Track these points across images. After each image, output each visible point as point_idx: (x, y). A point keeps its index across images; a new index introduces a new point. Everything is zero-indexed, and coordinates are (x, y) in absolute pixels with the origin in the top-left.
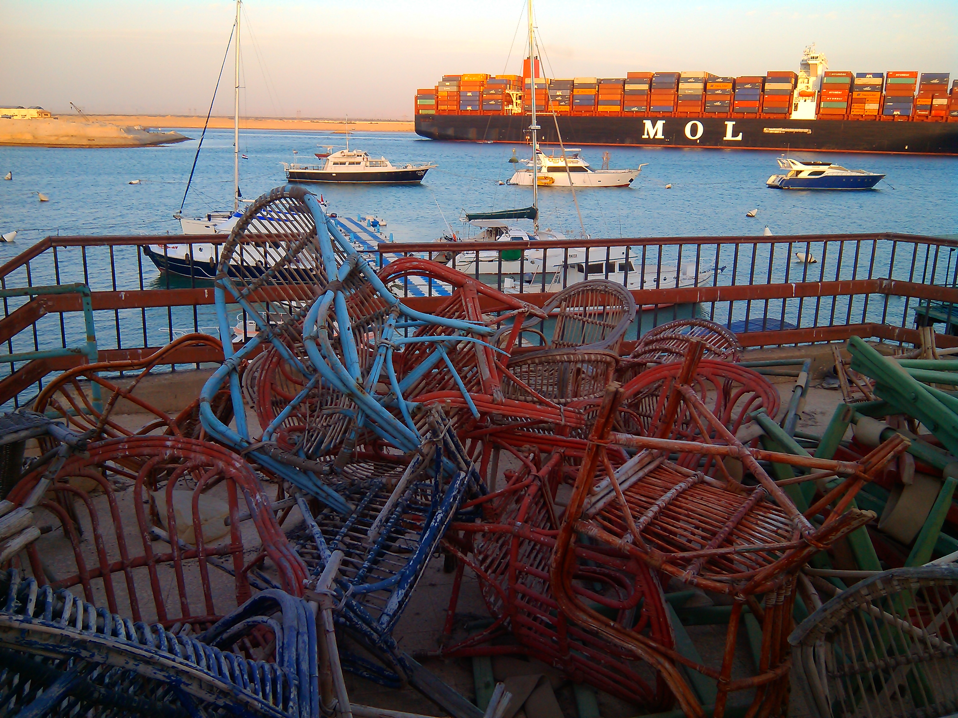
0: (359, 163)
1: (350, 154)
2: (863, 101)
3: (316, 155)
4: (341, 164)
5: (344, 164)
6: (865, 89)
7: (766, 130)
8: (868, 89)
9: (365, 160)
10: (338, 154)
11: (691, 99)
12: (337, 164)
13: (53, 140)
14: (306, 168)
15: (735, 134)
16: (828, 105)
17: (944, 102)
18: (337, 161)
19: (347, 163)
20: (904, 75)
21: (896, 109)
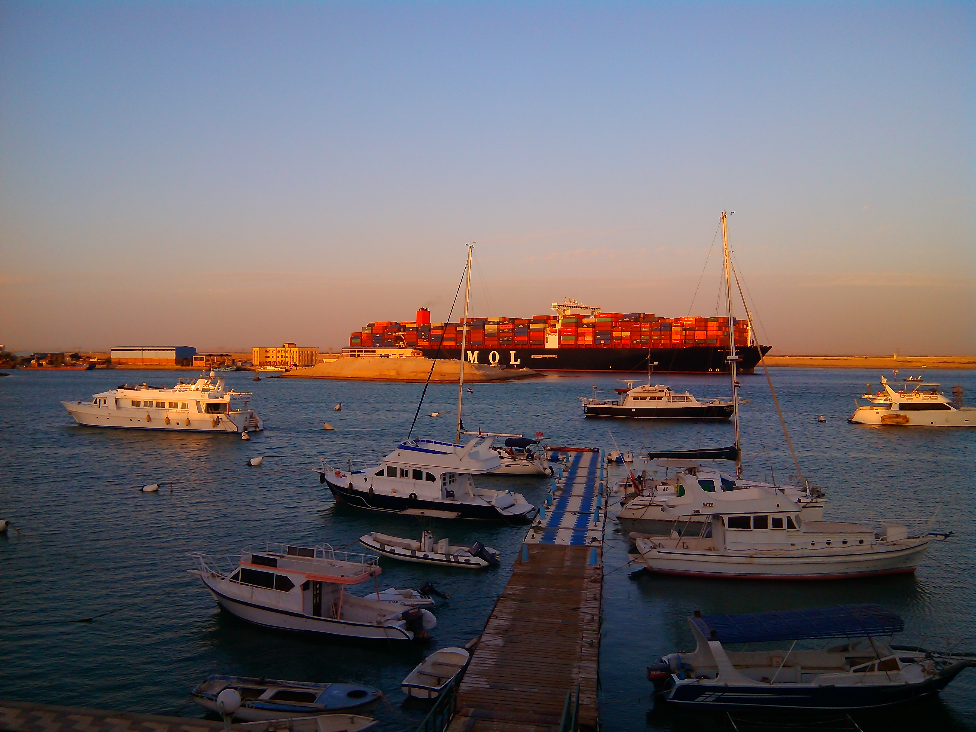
0: (661, 398)
1: (651, 388)
2: (583, 335)
3: (616, 390)
4: (642, 399)
5: (645, 399)
6: (584, 326)
7: (533, 357)
8: (585, 326)
9: (668, 395)
10: (639, 389)
11: (491, 335)
12: (637, 399)
13: (412, 376)
14: (605, 404)
15: (516, 361)
16: (565, 338)
17: (628, 334)
18: (636, 396)
19: (648, 399)
20: (604, 316)
21: (602, 340)
